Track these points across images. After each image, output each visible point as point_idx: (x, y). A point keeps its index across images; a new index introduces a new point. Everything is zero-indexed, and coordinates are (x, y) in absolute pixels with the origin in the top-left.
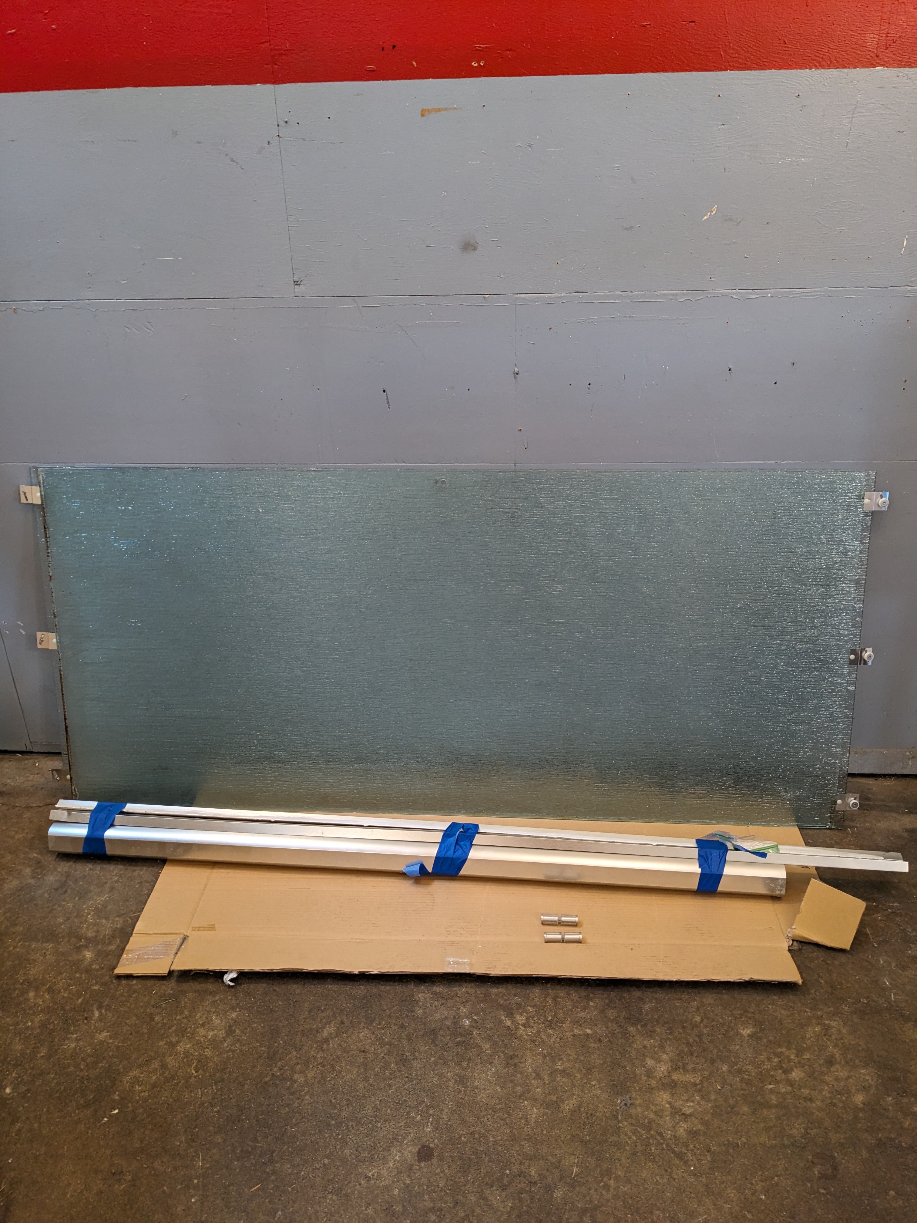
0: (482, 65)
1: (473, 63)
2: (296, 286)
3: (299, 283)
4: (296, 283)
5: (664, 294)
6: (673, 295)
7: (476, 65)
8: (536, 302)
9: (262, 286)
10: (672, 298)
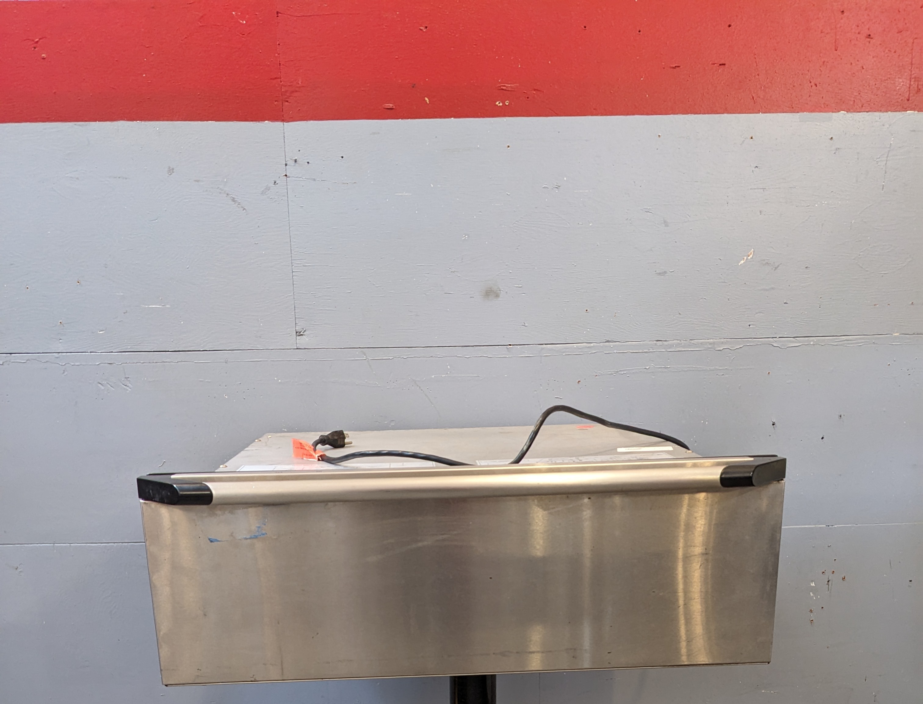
0: (507, 104)
1: (497, 103)
2: (298, 337)
4: (299, 334)
5: (701, 343)
6: (710, 344)
7: (501, 104)
8: (564, 352)
9: (260, 337)
10: (710, 346)
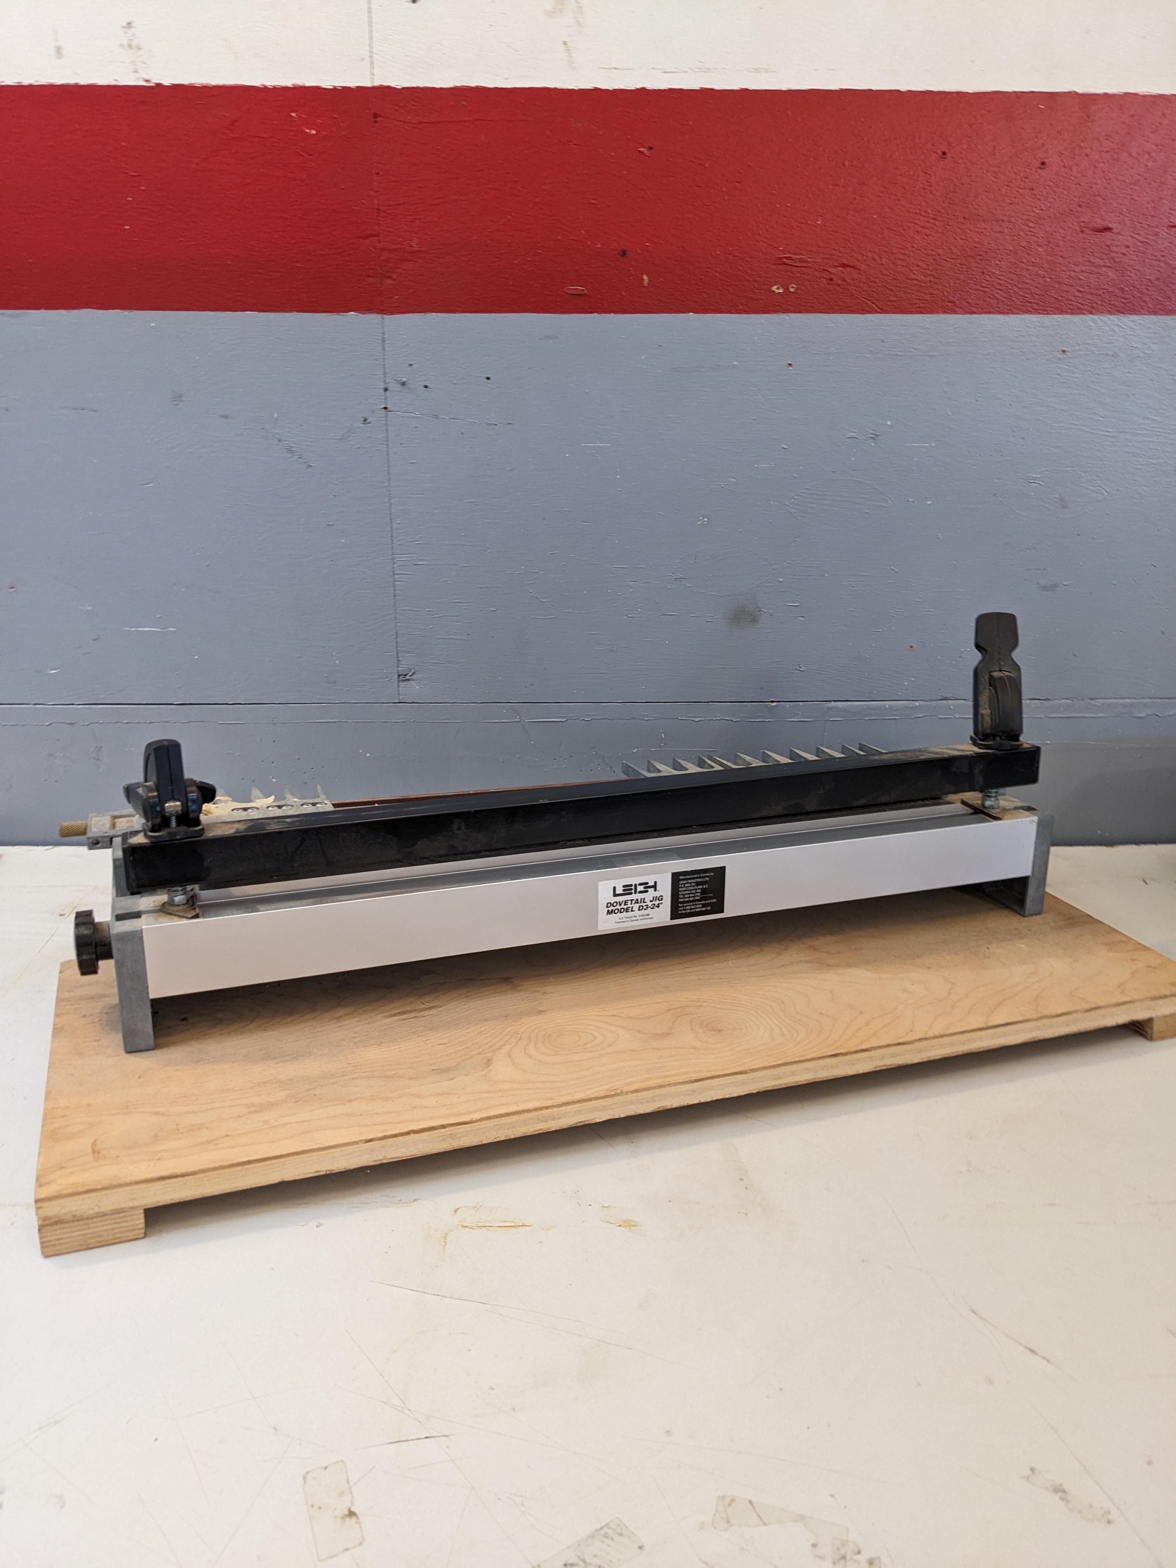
0: (792, 290)
1: (774, 288)
2: (401, 684)
3: (408, 677)
4: (403, 677)
7: (781, 291)
8: (866, 716)
9: (335, 682)
